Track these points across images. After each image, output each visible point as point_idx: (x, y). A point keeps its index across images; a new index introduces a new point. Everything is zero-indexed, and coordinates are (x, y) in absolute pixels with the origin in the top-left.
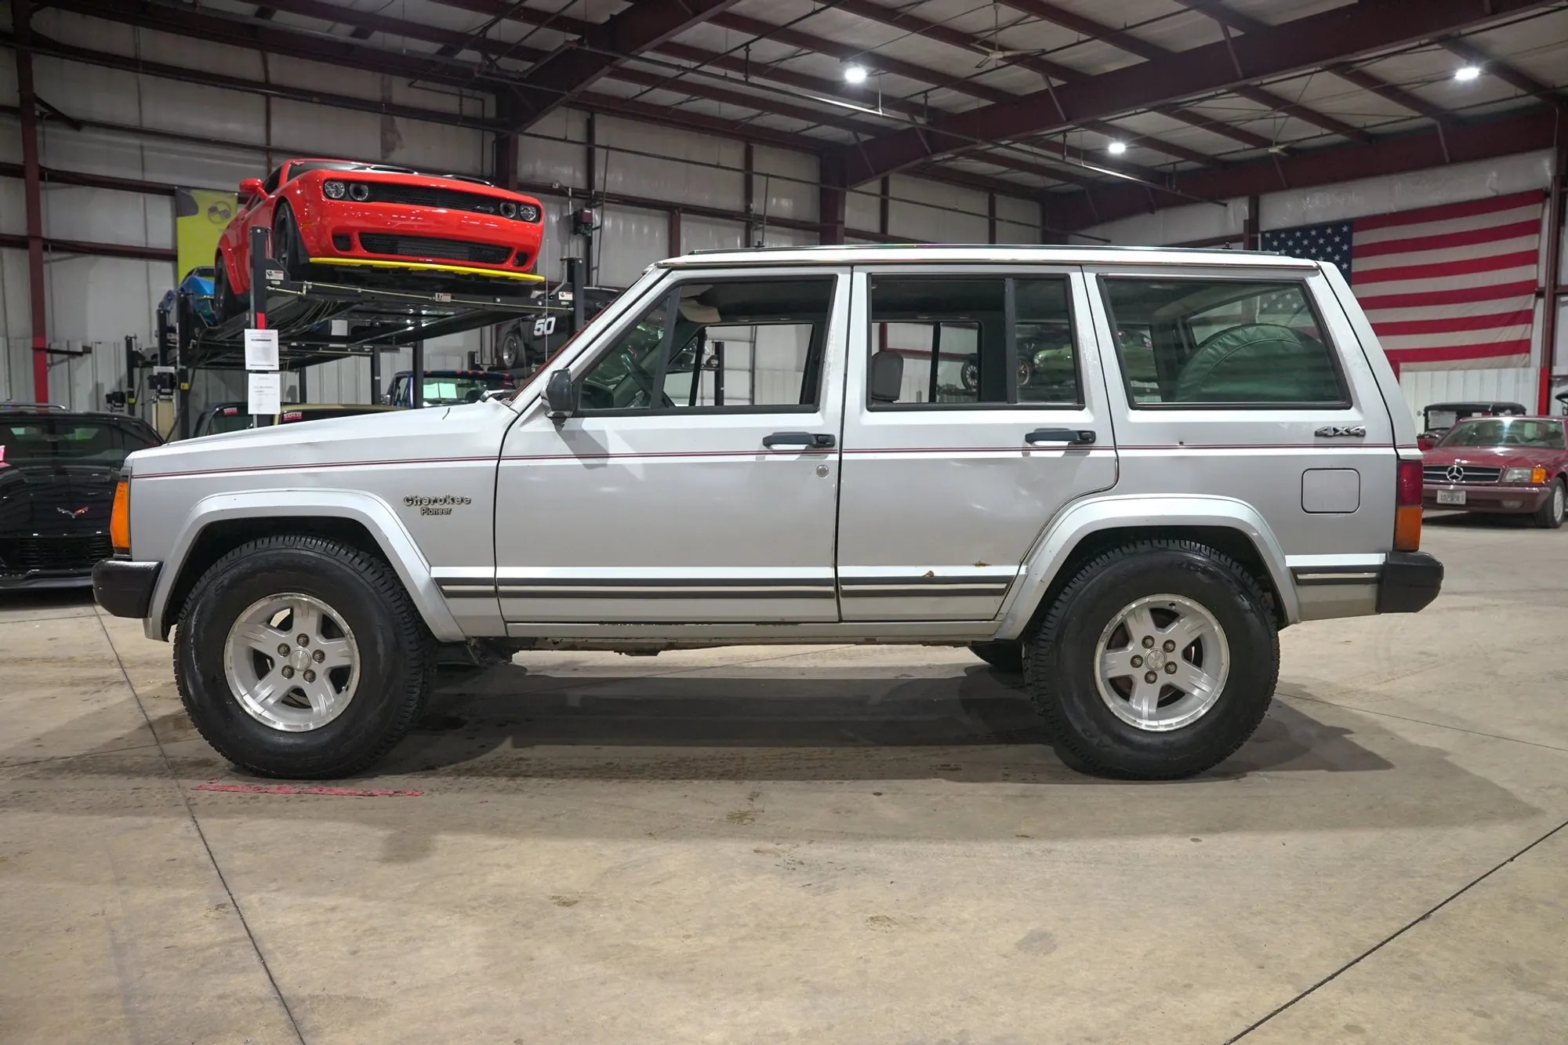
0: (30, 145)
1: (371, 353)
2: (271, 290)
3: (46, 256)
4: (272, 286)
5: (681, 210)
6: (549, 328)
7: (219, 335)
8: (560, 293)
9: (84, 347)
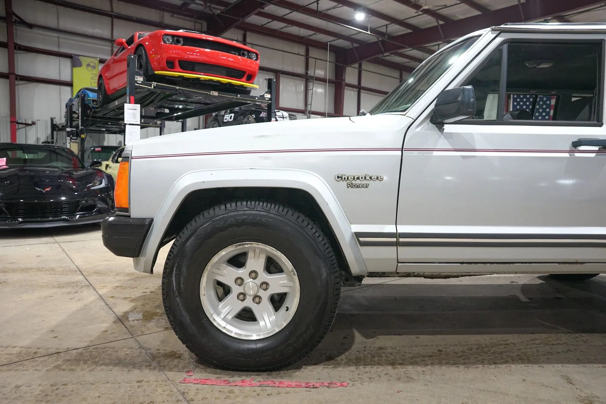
0: (10, 34)
1: (160, 126)
2: (137, 86)
3: (17, 82)
4: (138, 83)
5: (281, 72)
6: (231, 118)
7: (99, 113)
8: (265, 94)
9: (32, 122)
